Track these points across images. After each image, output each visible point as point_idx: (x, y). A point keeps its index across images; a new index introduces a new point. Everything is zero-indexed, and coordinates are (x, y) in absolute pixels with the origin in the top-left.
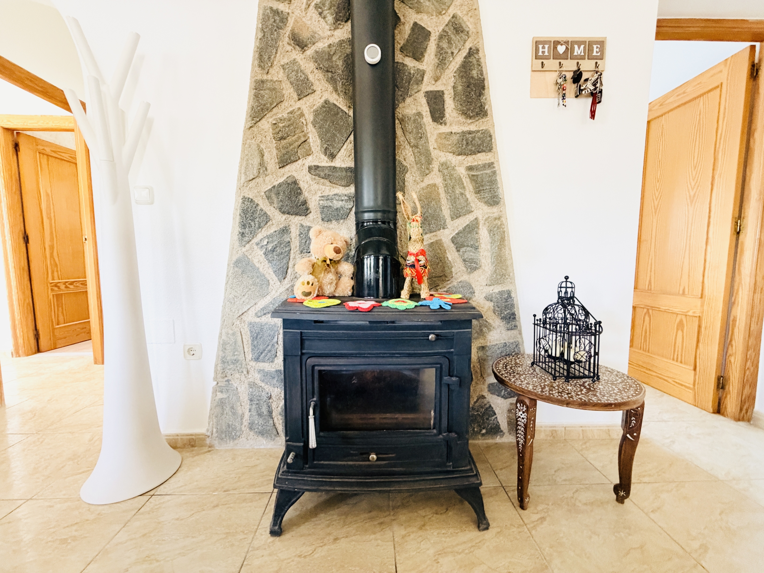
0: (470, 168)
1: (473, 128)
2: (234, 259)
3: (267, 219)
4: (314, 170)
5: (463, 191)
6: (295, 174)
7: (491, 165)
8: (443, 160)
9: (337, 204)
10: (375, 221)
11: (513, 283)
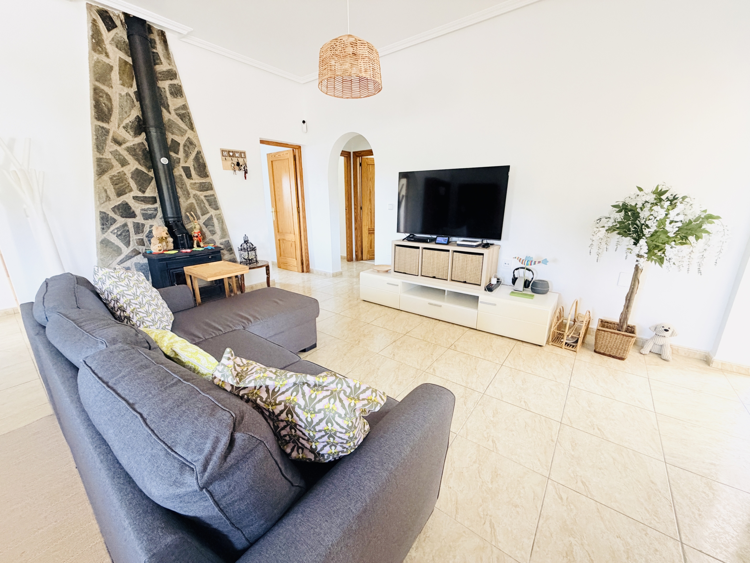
0: (205, 196)
1: (204, 181)
2: (100, 240)
3: (115, 221)
4: (135, 198)
5: (204, 205)
6: (125, 200)
7: (213, 195)
8: (194, 193)
9: (150, 212)
10: (174, 221)
11: (229, 237)
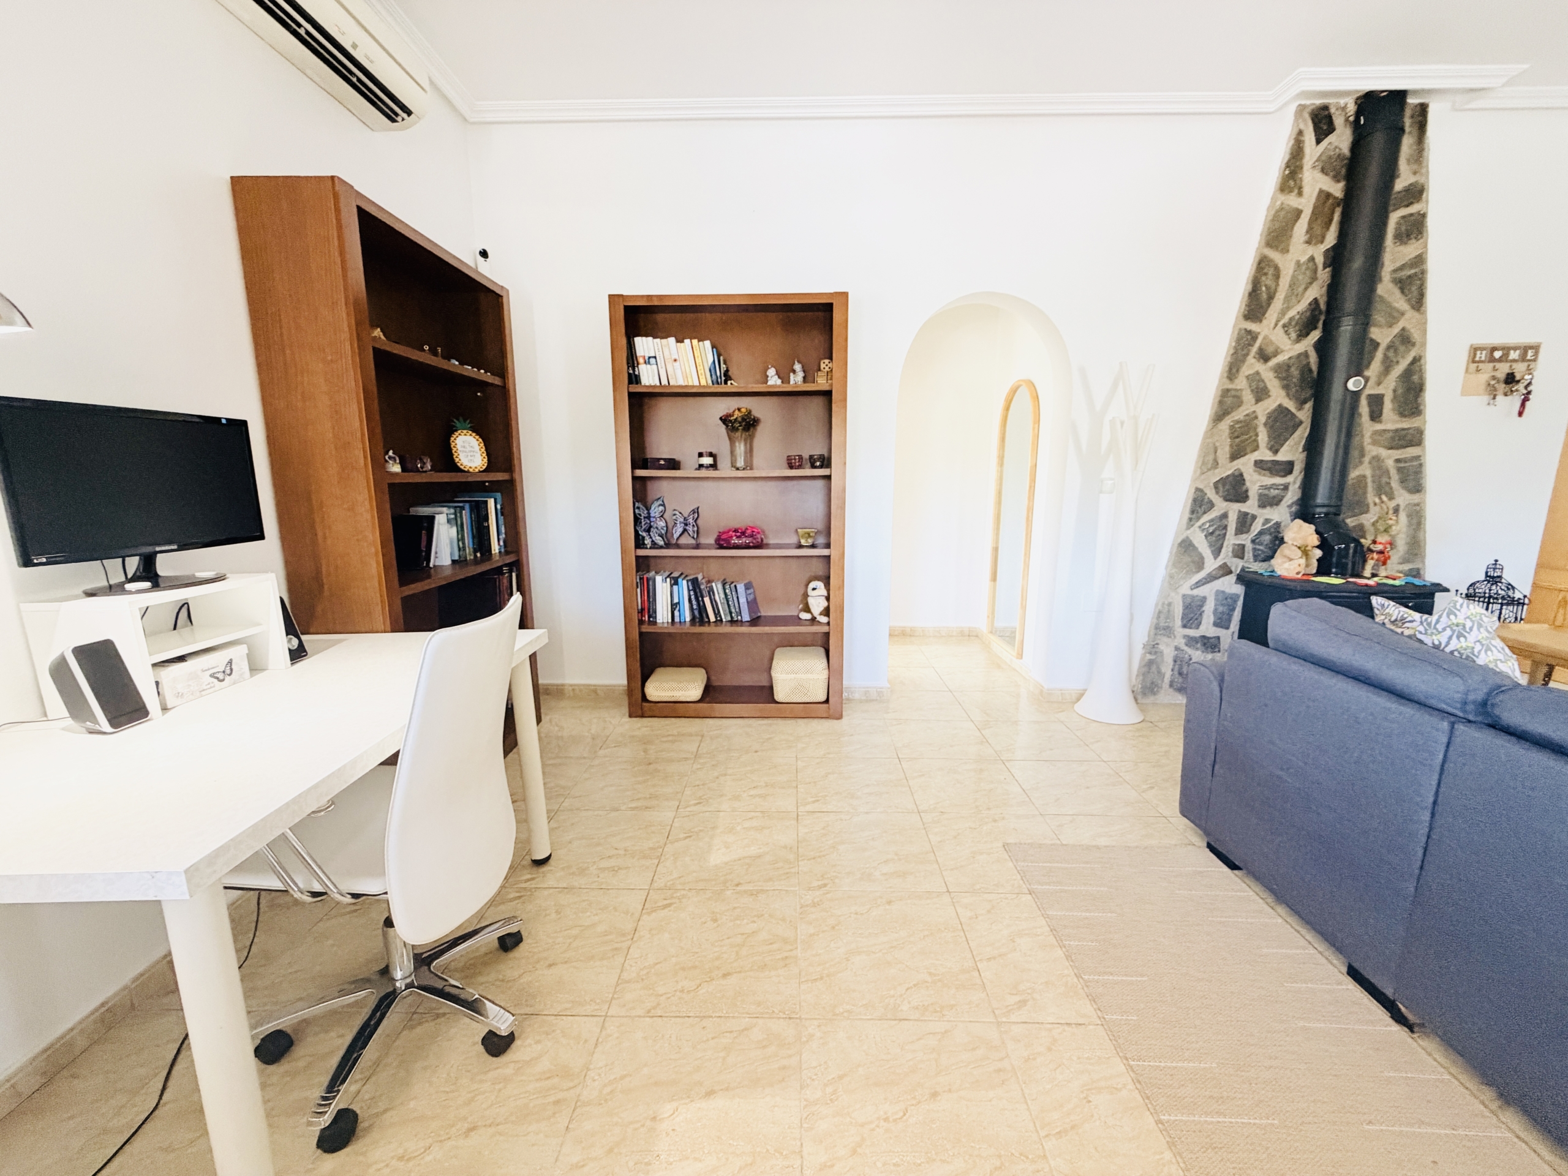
0: (1398, 461)
1: (1405, 425)
2: (1179, 540)
3: (1211, 505)
4: (1259, 465)
5: (1388, 480)
6: (1241, 467)
7: (1418, 458)
10: (1327, 514)
11: (1423, 562)
